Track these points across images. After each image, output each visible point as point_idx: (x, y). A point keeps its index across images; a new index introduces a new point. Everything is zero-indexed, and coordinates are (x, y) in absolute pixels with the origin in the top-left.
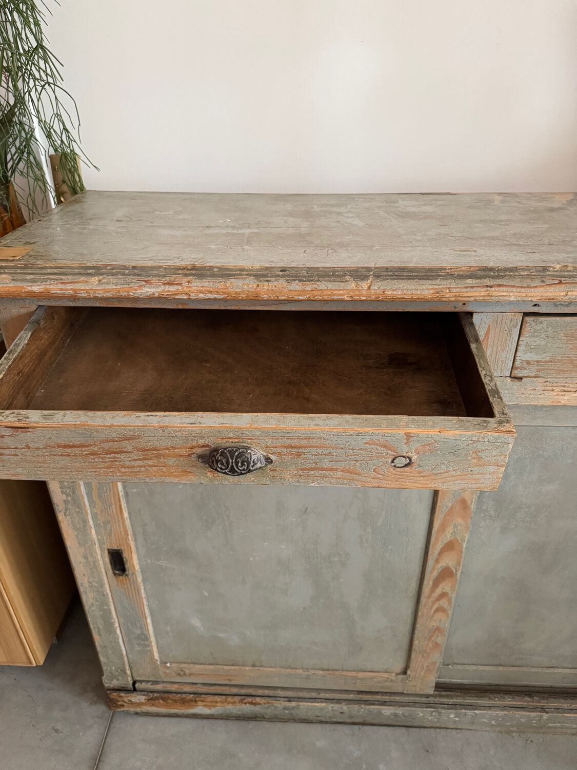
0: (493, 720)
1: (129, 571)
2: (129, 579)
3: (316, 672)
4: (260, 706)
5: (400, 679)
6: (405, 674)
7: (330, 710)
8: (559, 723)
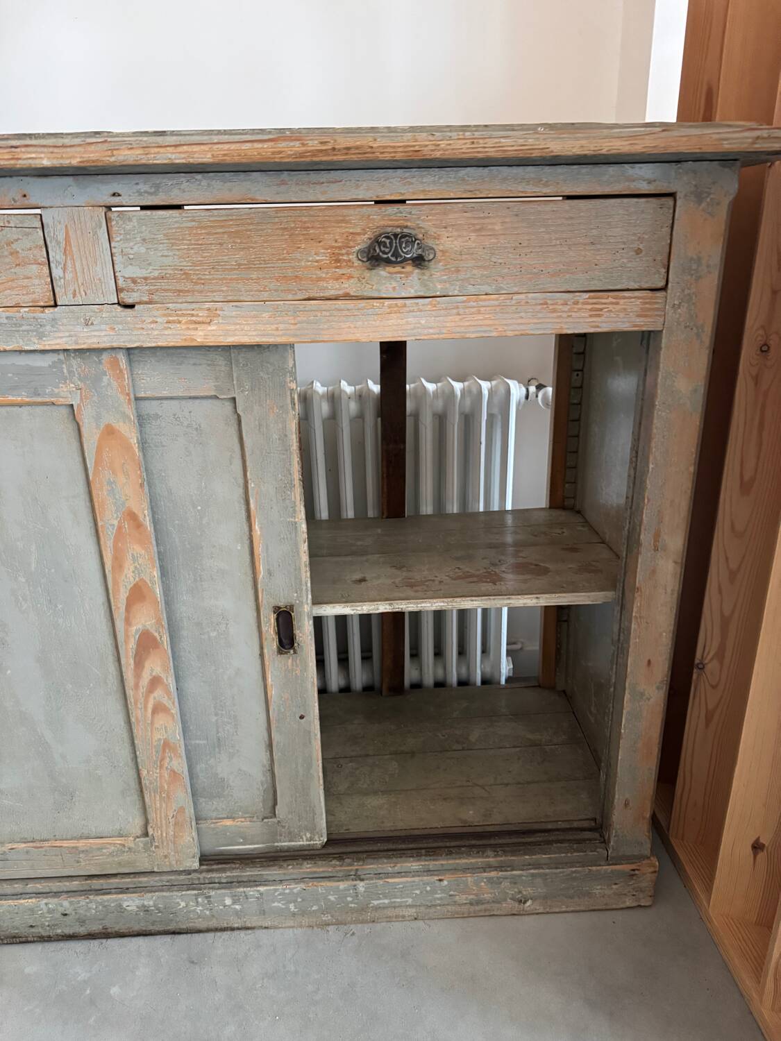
0: (291, 903)
3: (15, 845)
5: (141, 845)
6: (146, 834)
7: (45, 911)
8: (386, 897)
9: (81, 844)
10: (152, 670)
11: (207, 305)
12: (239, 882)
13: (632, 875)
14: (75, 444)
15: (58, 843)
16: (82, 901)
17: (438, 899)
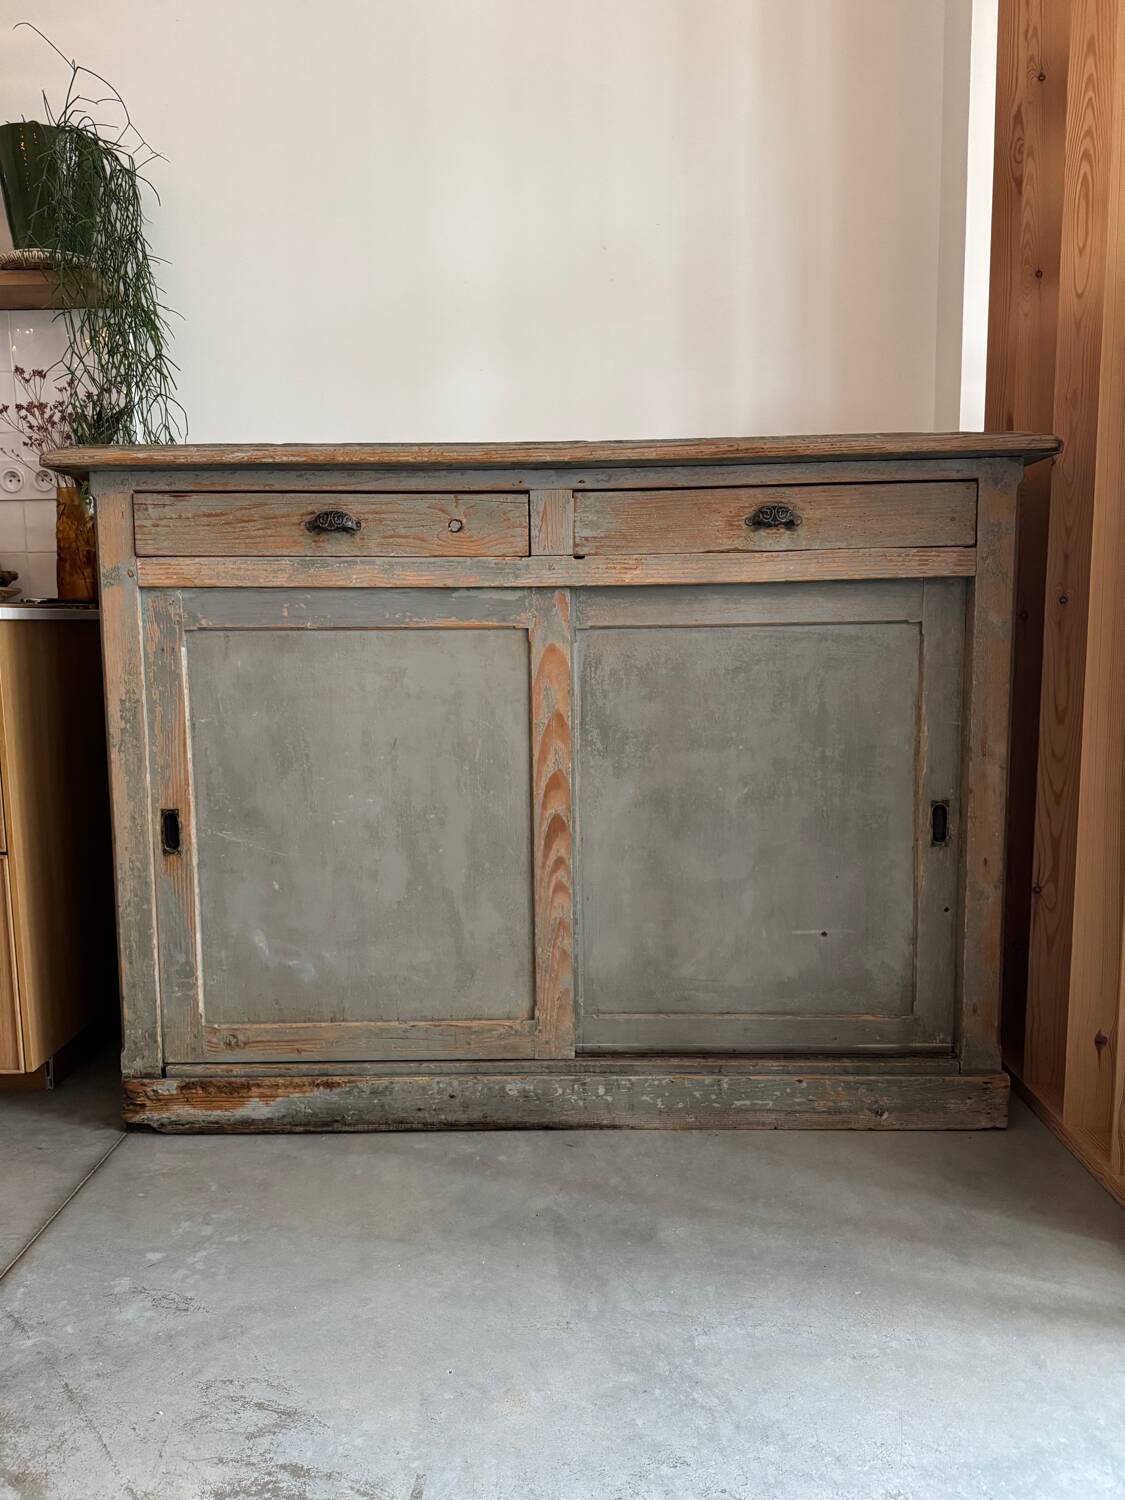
0: (659, 1097)
1: (183, 848)
2: (182, 860)
3: (416, 1023)
4: (338, 1090)
5: (527, 1028)
6: (532, 1017)
7: (435, 1091)
8: (747, 1098)
9: (474, 1024)
10: (558, 851)
11: (635, 557)
12: (611, 1072)
13: (984, 1089)
14: (524, 660)
15: (454, 1023)
16: (470, 1081)
17: (799, 1104)
